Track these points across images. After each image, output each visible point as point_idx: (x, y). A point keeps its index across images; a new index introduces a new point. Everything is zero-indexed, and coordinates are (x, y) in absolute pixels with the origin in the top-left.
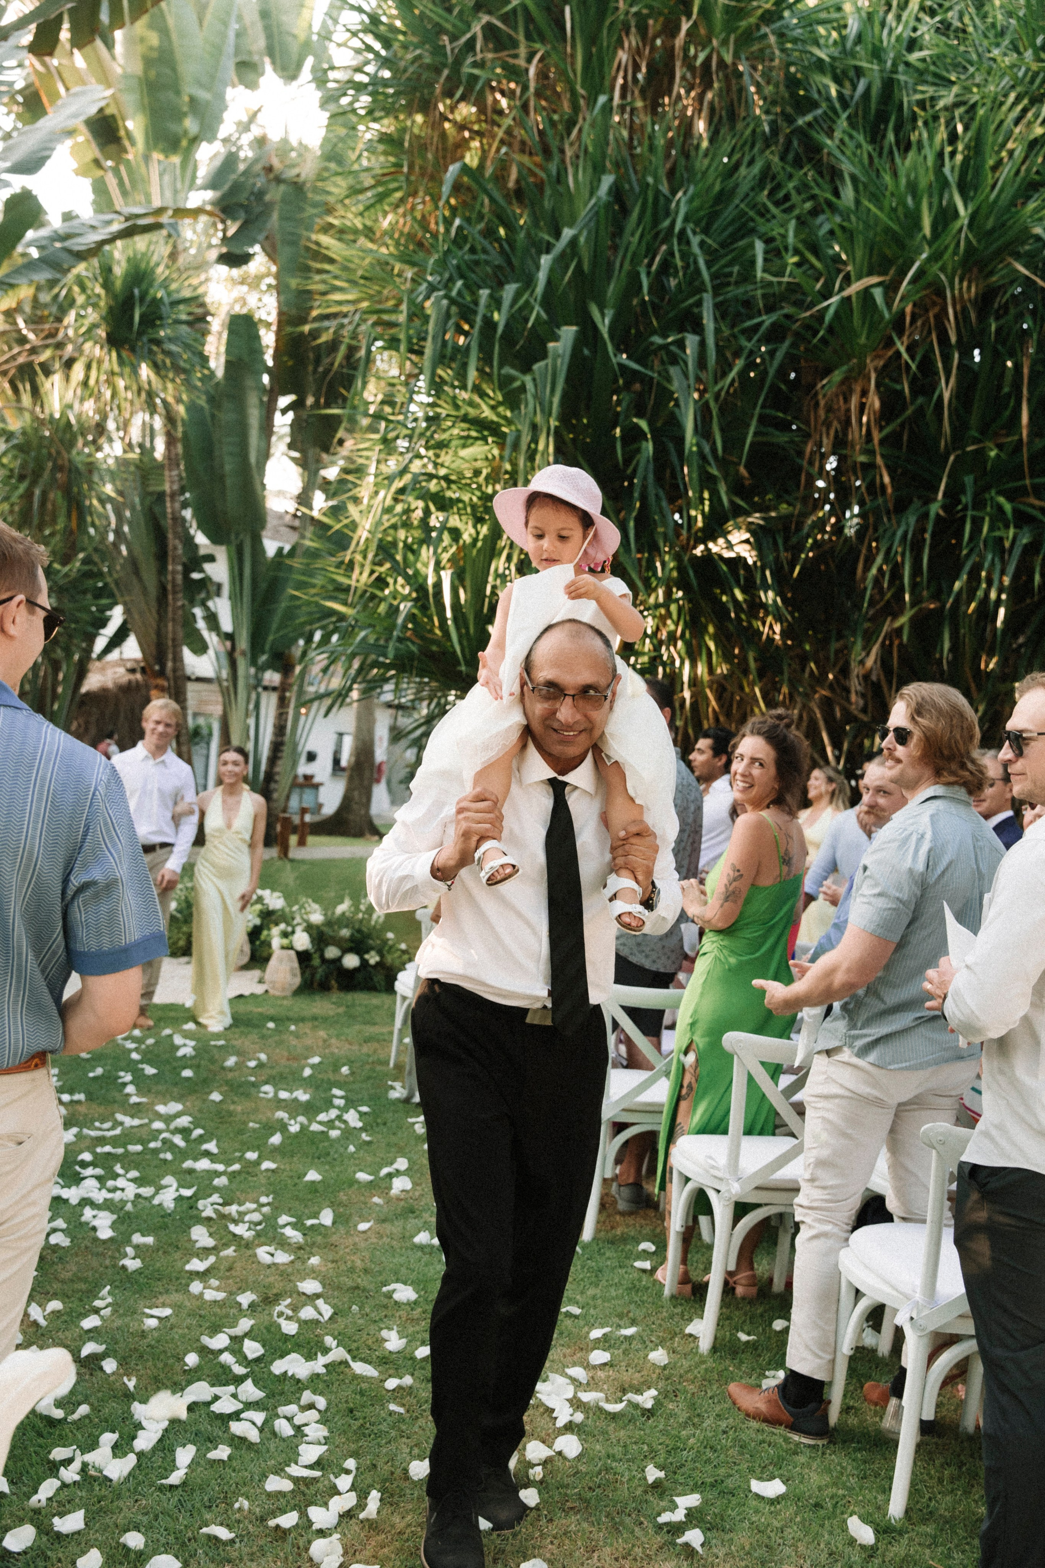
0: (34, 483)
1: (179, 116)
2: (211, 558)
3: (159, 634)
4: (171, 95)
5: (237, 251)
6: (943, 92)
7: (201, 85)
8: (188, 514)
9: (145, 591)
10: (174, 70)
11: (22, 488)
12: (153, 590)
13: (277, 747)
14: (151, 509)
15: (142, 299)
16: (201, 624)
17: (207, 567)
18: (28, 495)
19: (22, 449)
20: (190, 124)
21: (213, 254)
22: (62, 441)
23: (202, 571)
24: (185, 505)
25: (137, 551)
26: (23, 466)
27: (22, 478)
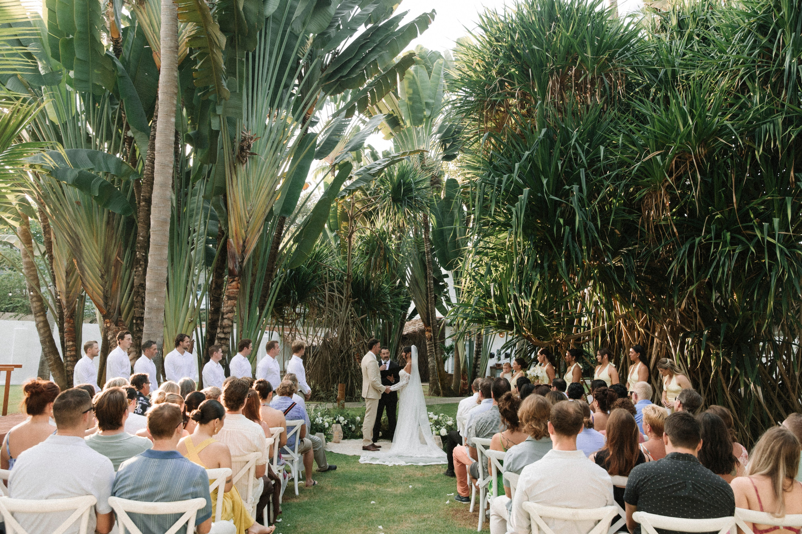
0: (371, 255)
1: (422, 111)
2: (447, 276)
3: (427, 308)
4: (418, 104)
5: (451, 154)
6: (693, 71)
7: (431, 98)
8: (437, 260)
9: (421, 292)
10: (419, 95)
11: (368, 257)
12: (424, 291)
13: (478, 353)
14: (422, 259)
15: (404, 183)
16: (444, 304)
17: (445, 280)
18: (370, 260)
19: (367, 243)
20: (427, 113)
21: (440, 157)
22: (381, 239)
23: (443, 281)
24: (434, 256)
25: (417, 276)
26: (367, 249)
27: (367, 254)
